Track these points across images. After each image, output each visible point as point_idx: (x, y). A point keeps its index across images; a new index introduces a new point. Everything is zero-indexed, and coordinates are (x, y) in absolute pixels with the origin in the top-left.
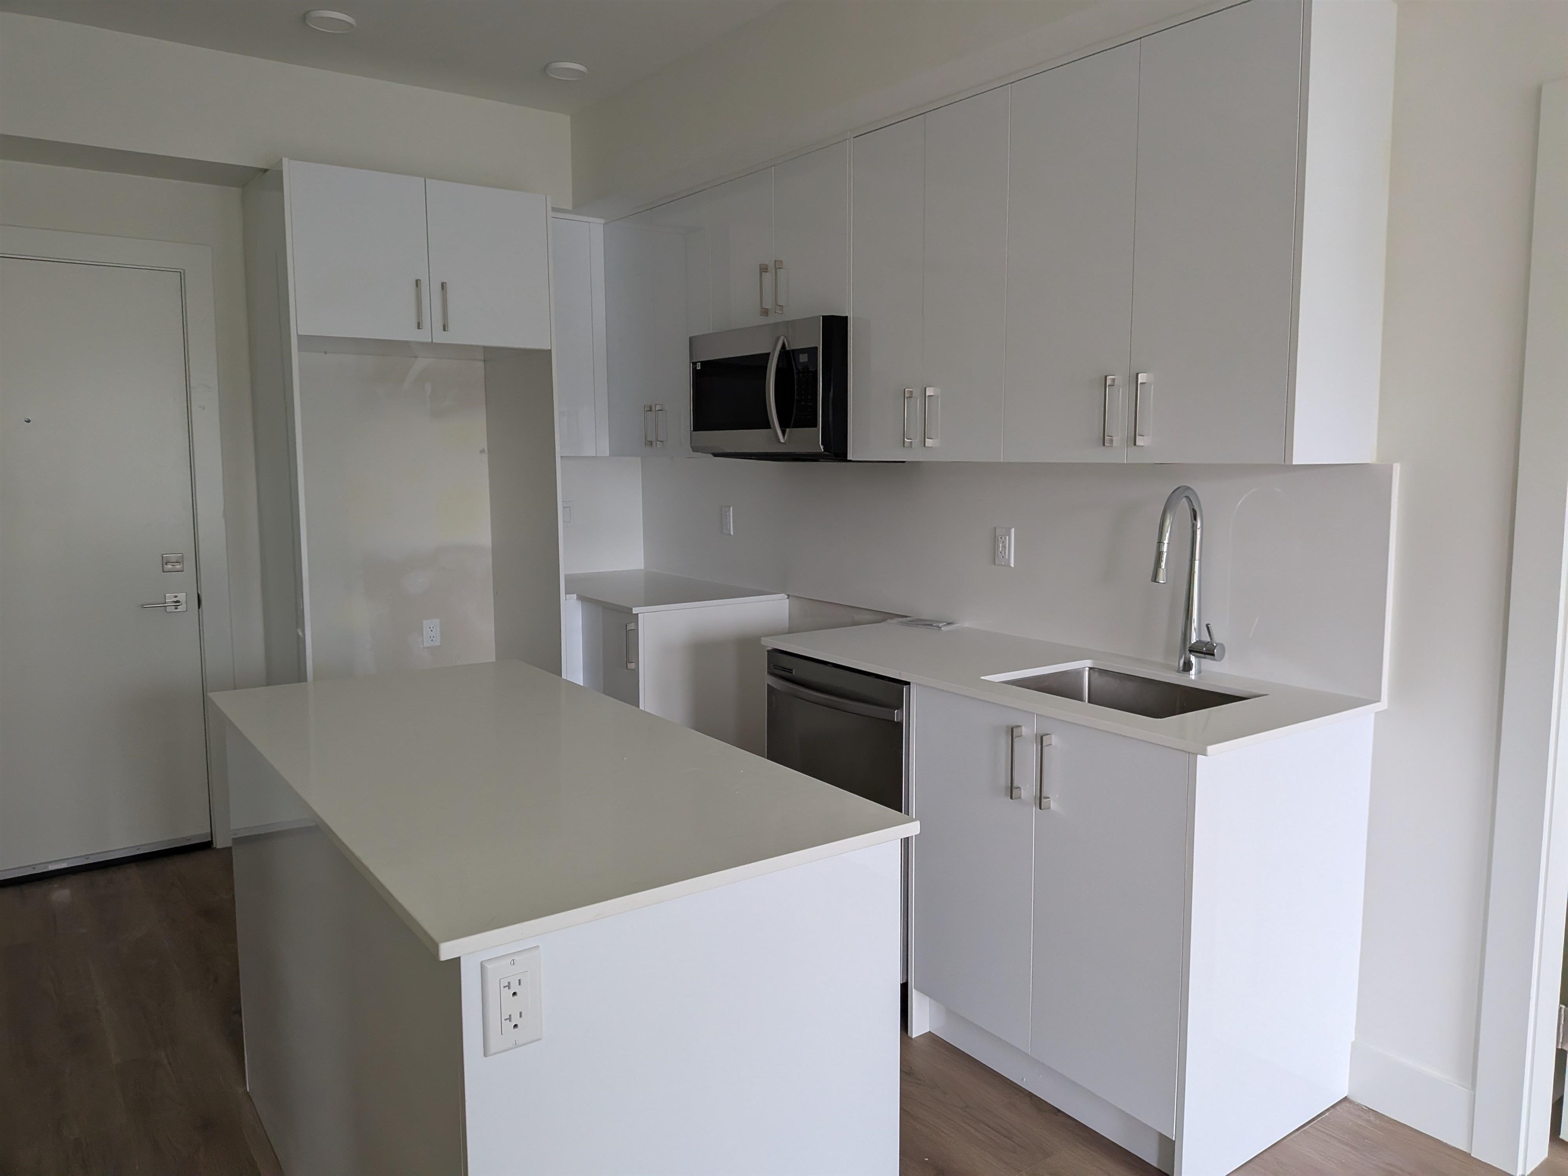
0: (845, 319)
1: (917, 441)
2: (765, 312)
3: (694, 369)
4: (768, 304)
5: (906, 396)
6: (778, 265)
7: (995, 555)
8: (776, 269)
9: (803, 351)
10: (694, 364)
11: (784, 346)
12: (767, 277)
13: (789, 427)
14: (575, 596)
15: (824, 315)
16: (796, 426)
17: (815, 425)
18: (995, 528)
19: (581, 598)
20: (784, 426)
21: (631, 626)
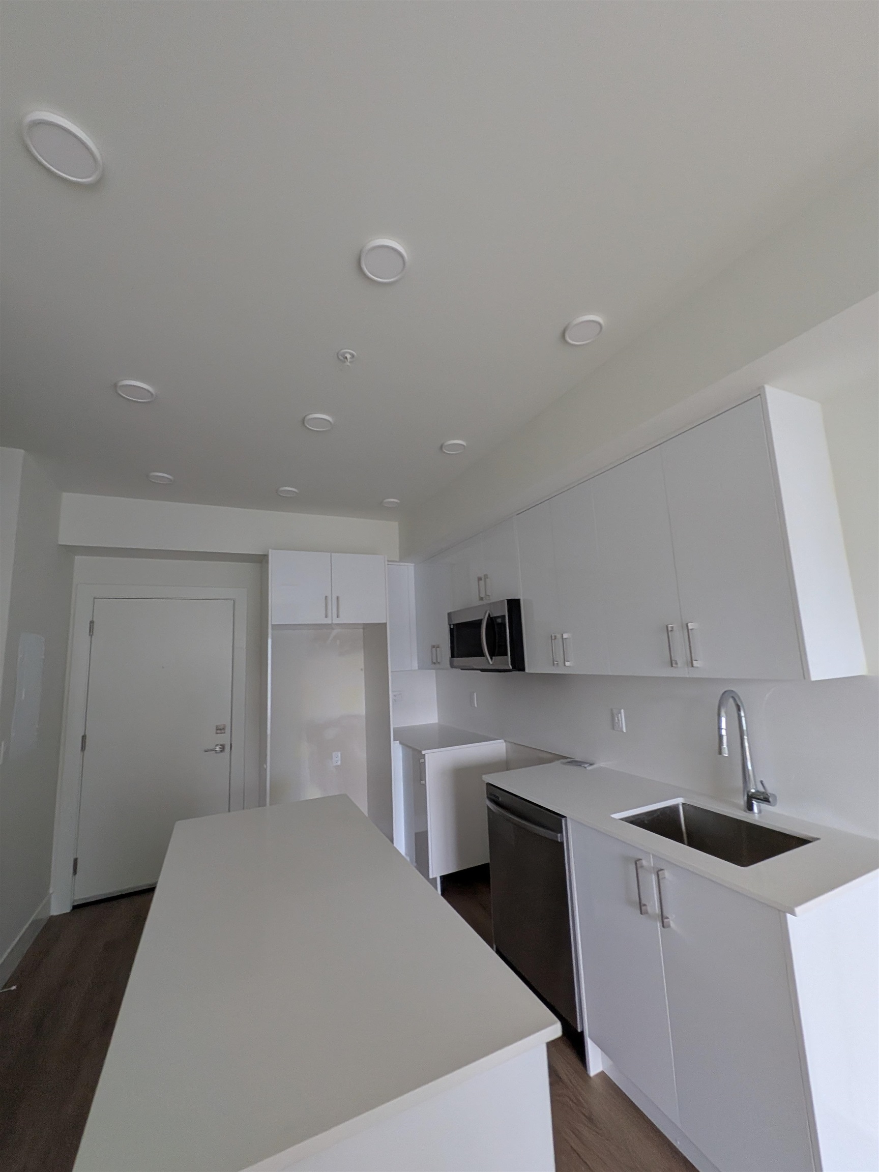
0: (518, 601)
1: (561, 663)
2: (481, 599)
3: (450, 628)
4: (483, 595)
5: (553, 638)
6: (486, 577)
7: (613, 724)
8: (485, 579)
9: (498, 617)
10: (450, 625)
11: (489, 615)
12: (482, 582)
13: (494, 656)
14: (398, 742)
15: (508, 599)
16: (497, 656)
17: (506, 654)
18: (612, 710)
19: (401, 743)
20: (492, 655)
21: (422, 760)
